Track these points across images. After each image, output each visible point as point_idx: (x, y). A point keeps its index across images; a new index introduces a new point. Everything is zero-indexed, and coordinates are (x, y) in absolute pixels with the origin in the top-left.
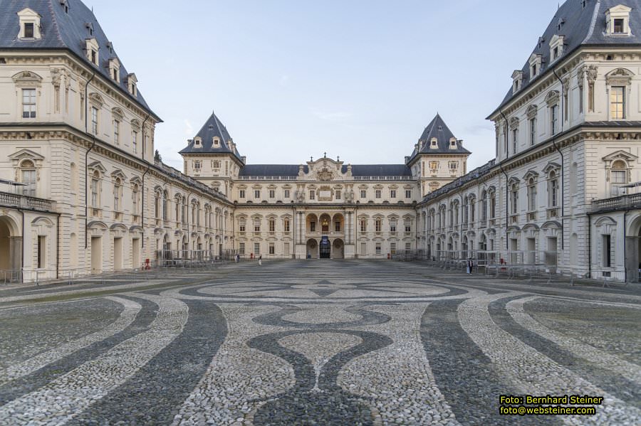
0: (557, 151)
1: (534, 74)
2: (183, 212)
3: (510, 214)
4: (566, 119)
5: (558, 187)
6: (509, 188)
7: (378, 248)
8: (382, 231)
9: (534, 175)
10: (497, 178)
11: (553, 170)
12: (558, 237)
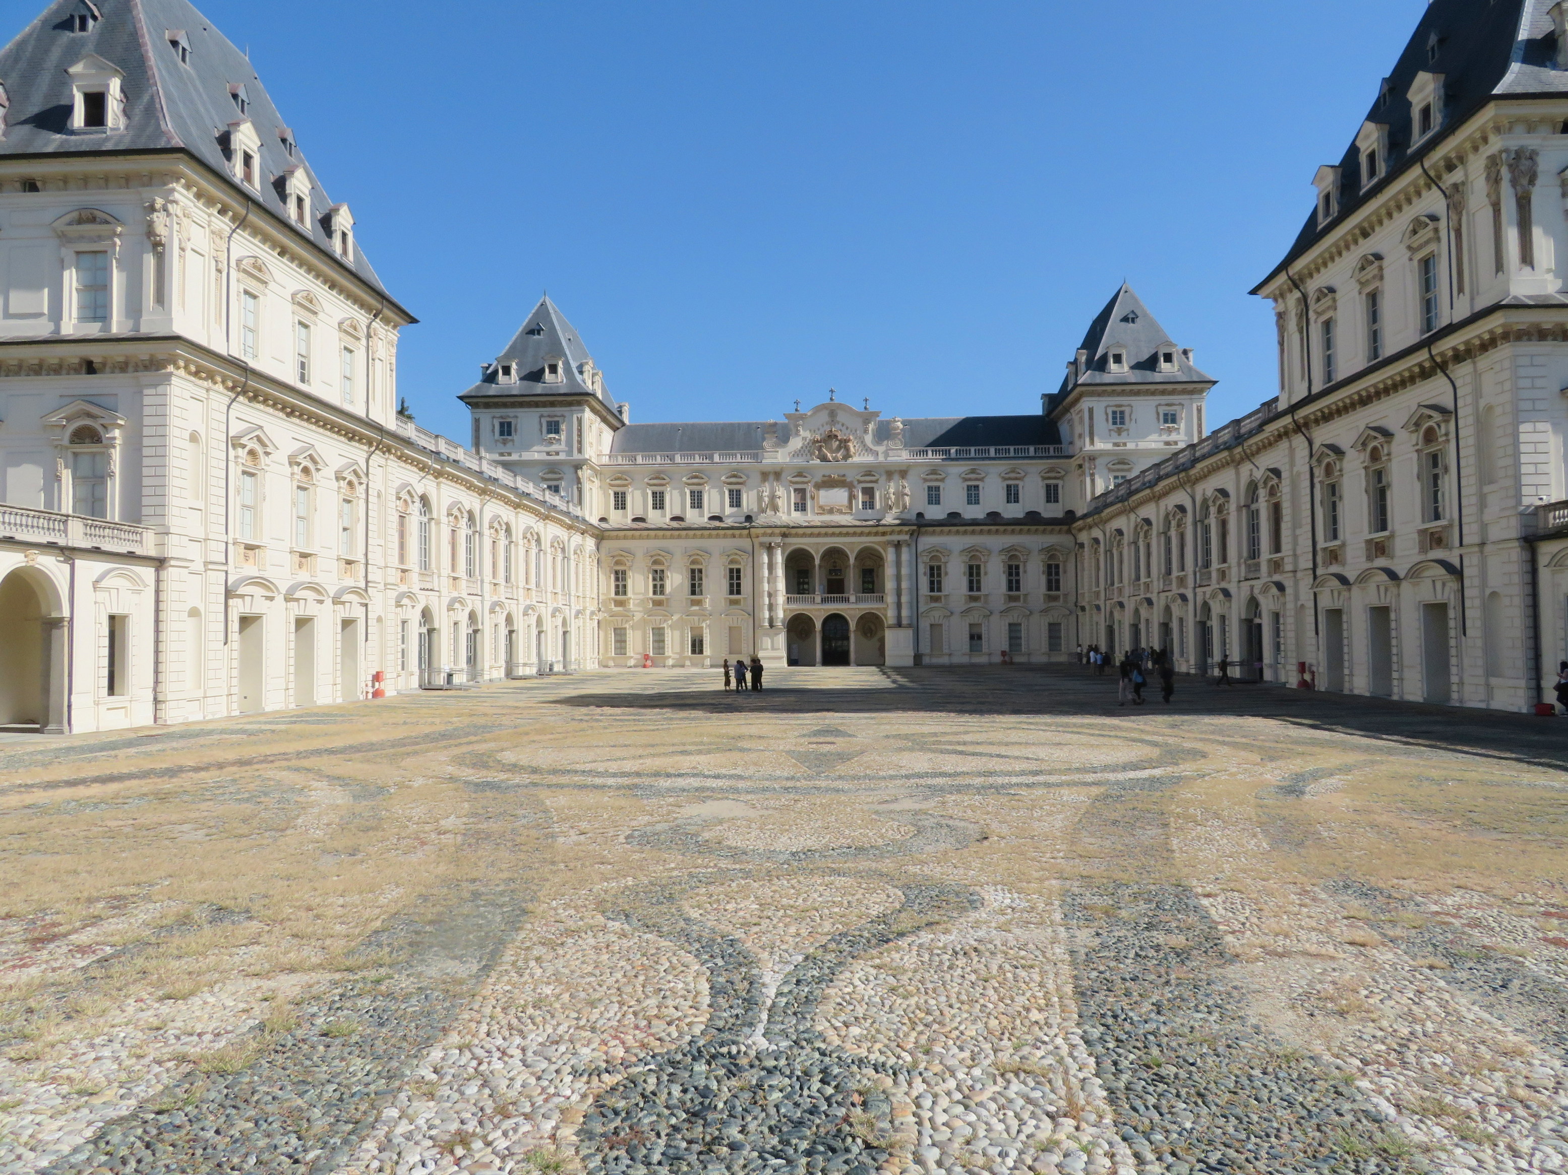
0: (1440, 374)
1: (1372, 173)
2: (469, 551)
3: (1321, 544)
4: (1461, 290)
5: (1446, 470)
6: (1316, 472)
7: (975, 637)
8: (984, 590)
9: (1381, 439)
10: (1284, 444)
11: (1431, 423)
12: (1452, 603)
